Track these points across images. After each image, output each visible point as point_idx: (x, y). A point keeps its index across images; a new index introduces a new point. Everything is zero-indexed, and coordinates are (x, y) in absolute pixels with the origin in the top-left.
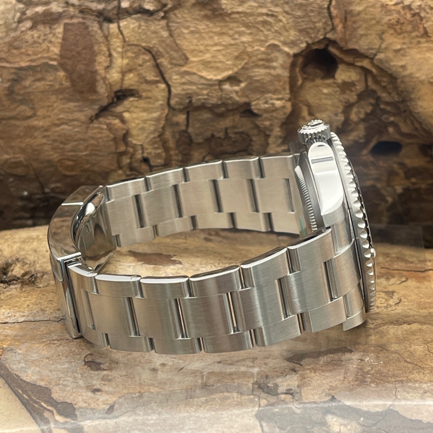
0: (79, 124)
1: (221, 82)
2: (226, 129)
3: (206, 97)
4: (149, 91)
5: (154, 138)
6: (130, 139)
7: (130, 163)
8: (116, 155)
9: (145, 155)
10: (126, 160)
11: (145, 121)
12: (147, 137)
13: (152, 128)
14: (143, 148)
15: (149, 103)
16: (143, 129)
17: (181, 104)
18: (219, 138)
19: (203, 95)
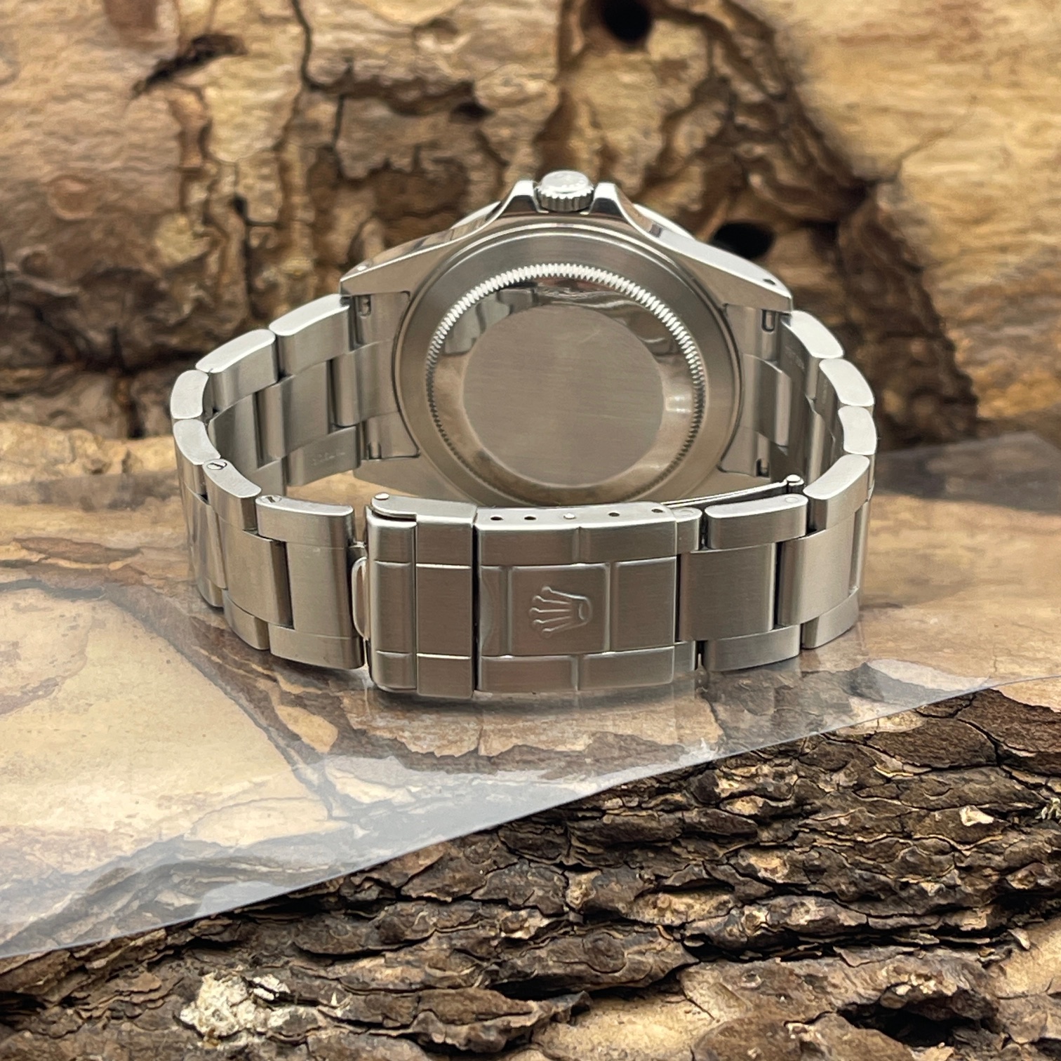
0: (111, 97)
1: (417, 30)
2: (418, 148)
3: (382, 62)
4: (266, 39)
5: (263, 150)
6: (213, 148)
7: (206, 204)
8: (179, 176)
9: (241, 190)
10: (197, 194)
11: (248, 109)
12: (248, 147)
13: (262, 127)
14: (237, 173)
15: (263, 68)
16: (242, 127)
17: (328, 72)
18: (400, 172)
19: (377, 56)
